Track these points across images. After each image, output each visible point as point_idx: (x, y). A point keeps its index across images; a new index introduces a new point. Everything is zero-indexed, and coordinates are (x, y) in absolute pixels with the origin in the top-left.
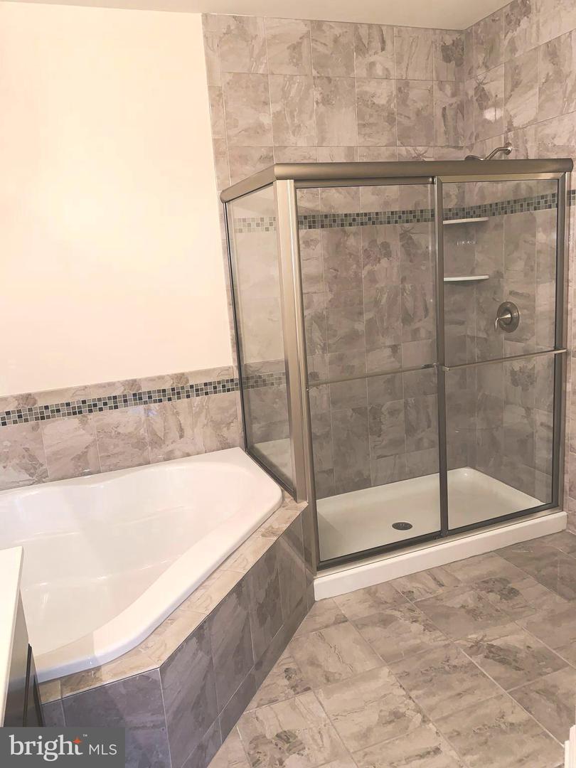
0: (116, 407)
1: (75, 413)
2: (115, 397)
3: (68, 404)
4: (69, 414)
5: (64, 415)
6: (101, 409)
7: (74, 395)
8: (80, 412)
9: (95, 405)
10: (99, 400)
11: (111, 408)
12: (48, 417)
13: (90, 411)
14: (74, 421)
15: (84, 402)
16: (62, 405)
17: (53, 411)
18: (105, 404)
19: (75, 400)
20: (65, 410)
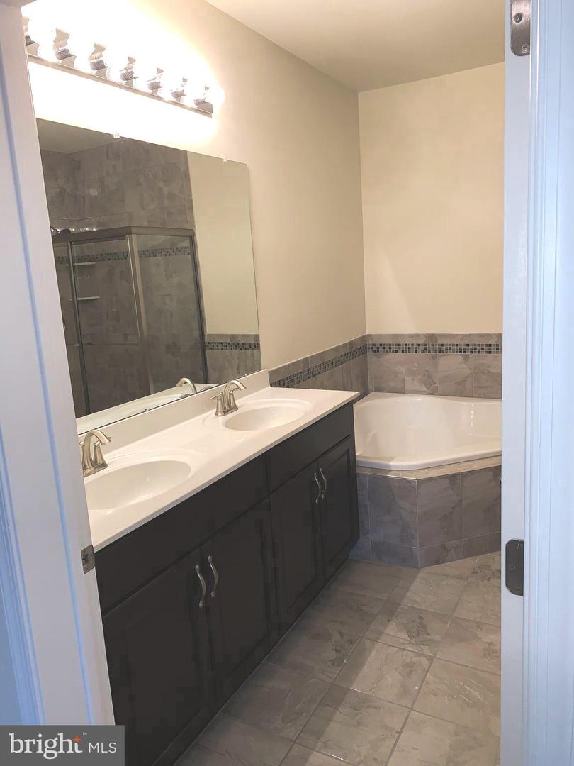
0: (490, 352)
1: (461, 352)
2: (490, 345)
3: (457, 345)
4: (457, 352)
5: (453, 352)
6: (479, 352)
7: (462, 339)
8: (464, 352)
9: (475, 349)
10: (479, 345)
11: (486, 352)
12: (443, 352)
13: (472, 352)
14: (460, 357)
15: (468, 345)
16: (453, 345)
17: (446, 348)
18: (483, 349)
19: (462, 343)
20: (454, 348)
